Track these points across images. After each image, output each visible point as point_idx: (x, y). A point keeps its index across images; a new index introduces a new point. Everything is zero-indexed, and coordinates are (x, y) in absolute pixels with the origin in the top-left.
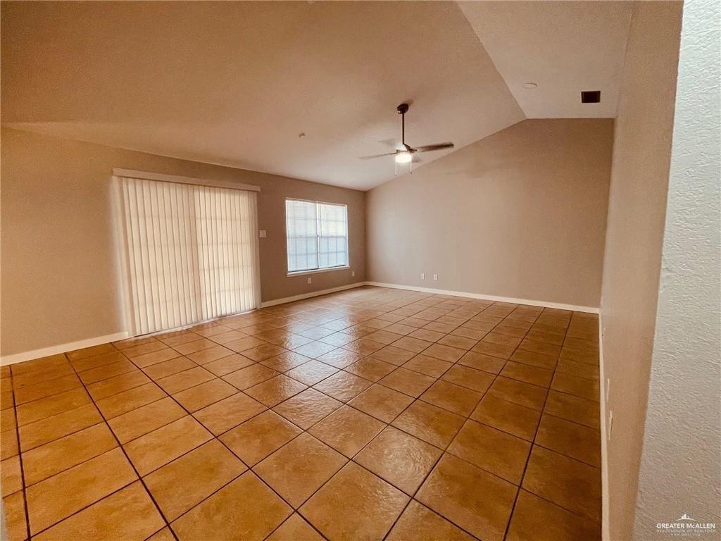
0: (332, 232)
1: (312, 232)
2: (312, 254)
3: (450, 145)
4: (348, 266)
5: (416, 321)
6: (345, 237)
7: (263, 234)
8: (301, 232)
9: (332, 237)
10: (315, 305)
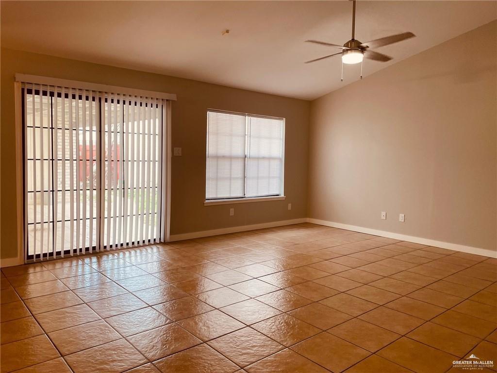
0: (264, 152)
1: (238, 151)
2: (237, 178)
3: (409, 35)
4: (282, 195)
5: (364, 274)
6: (280, 159)
7: (178, 151)
8: (224, 151)
9: (264, 158)
10: (236, 244)
